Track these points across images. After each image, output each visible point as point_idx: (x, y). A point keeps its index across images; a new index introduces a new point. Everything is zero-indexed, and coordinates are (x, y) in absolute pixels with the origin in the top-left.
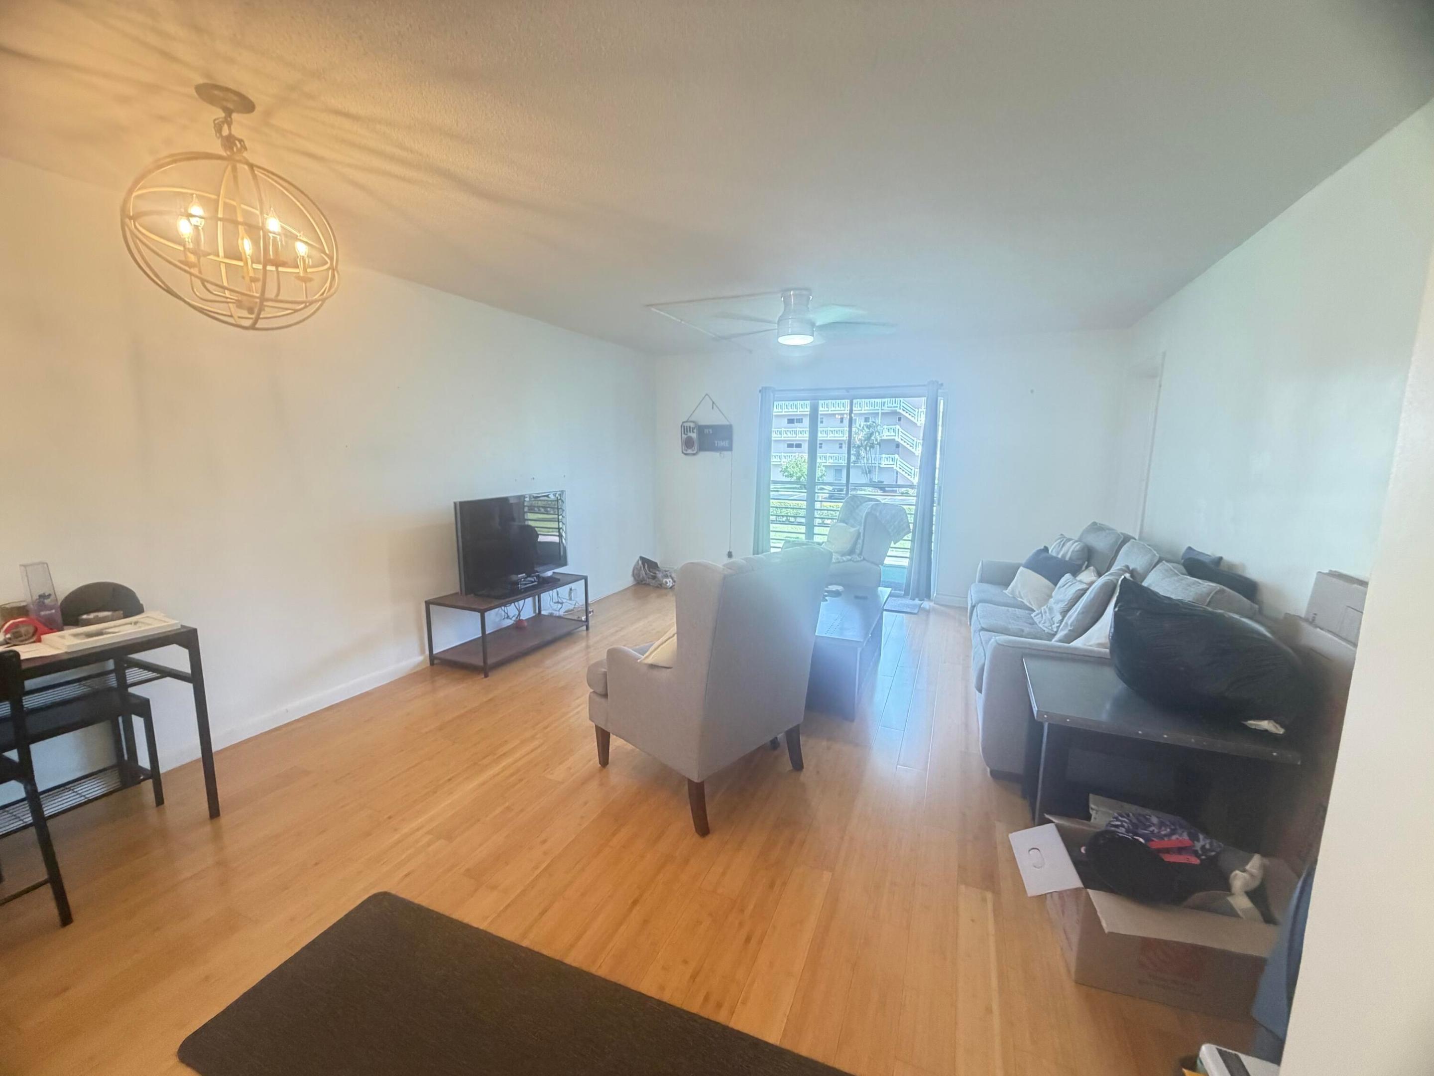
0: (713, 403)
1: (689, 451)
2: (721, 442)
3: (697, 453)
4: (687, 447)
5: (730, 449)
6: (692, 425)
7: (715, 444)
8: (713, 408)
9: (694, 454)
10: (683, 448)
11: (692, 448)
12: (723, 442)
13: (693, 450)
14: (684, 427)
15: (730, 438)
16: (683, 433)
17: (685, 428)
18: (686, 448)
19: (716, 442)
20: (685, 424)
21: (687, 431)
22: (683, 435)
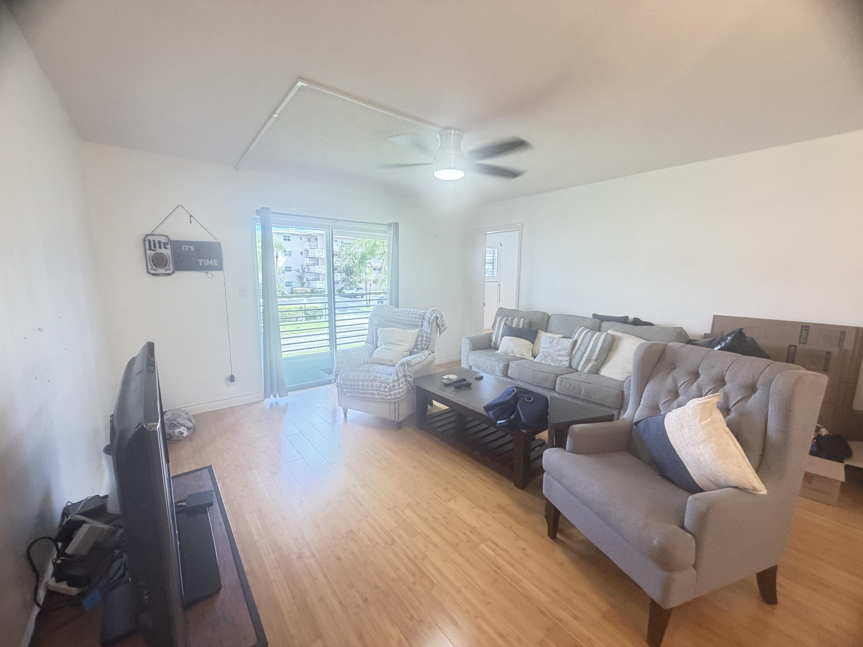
0: (191, 216)
1: (161, 271)
2: (208, 260)
3: (173, 272)
4: (156, 266)
5: (220, 268)
6: (163, 240)
7: (199, 262)
8: (191, 222)
9: (169, 275)
10: (150, 267)
11: (165, 266)
12: (210, 261)
13: (166, 270)
14: (149, 241)
15: (219, 257)
16: (147, 247)
17: (152, 243)
18: (154, 267)
19: (200, 261)
20: (151, 238)
21: (155, 247)
22: (149, 252)
